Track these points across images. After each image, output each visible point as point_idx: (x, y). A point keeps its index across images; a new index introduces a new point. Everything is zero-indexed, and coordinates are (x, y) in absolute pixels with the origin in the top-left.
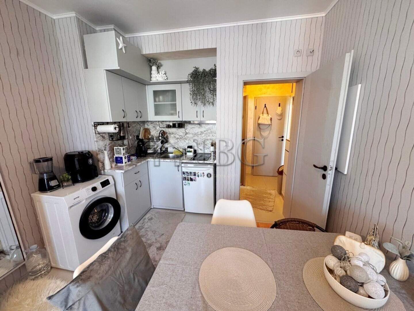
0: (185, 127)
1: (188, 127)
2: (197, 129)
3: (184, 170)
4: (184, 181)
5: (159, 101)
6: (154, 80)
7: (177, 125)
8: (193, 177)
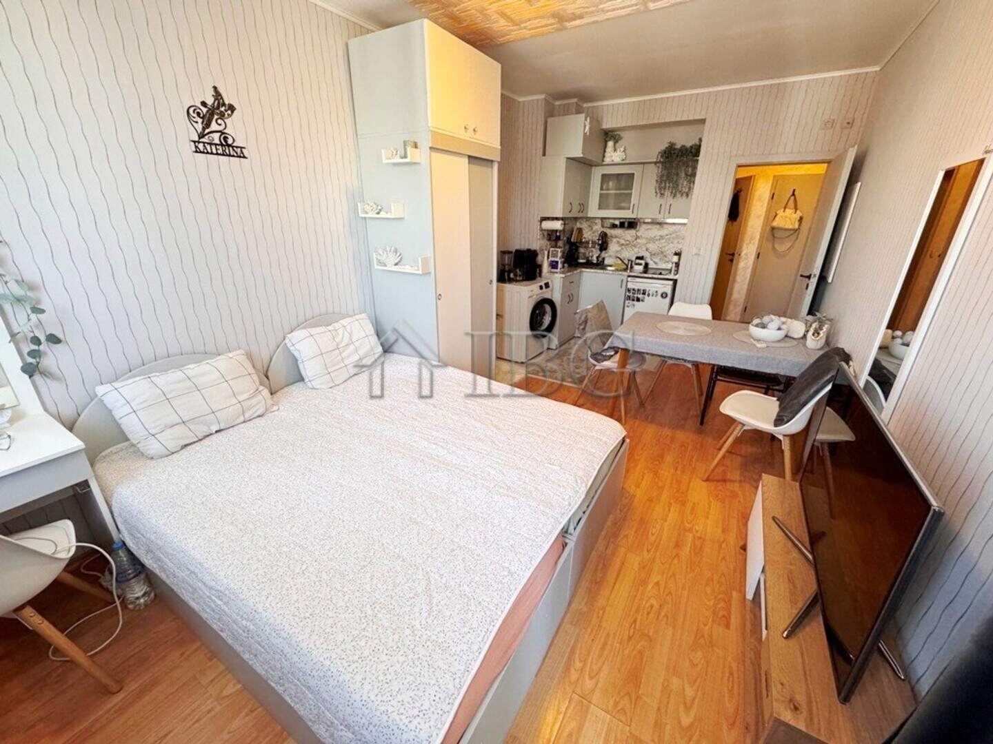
0: (636, 227)
1: (642, 230)
2: (655, 232)
3: (630, 286)
4: (627, 302)
5: (608, 189)
6: (607, 160)
7: (626, 224)
8: (640, 296)
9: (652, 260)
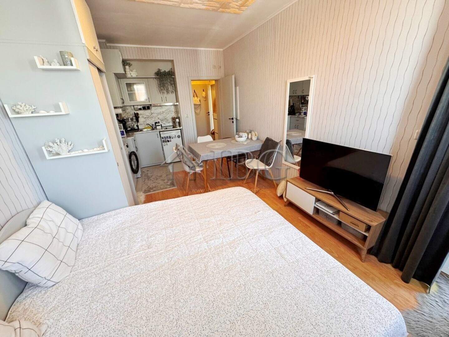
0: (151, 109)
1: (153, 109)
2: (159, 110)
3: (162, 136)
4: (163, 144)
6: (128, 76)
7: (146, 107)
8: (169, 139)
9: (162, 123)
